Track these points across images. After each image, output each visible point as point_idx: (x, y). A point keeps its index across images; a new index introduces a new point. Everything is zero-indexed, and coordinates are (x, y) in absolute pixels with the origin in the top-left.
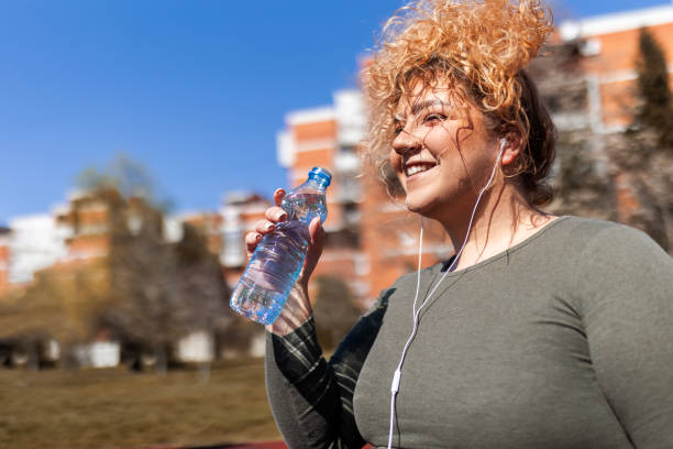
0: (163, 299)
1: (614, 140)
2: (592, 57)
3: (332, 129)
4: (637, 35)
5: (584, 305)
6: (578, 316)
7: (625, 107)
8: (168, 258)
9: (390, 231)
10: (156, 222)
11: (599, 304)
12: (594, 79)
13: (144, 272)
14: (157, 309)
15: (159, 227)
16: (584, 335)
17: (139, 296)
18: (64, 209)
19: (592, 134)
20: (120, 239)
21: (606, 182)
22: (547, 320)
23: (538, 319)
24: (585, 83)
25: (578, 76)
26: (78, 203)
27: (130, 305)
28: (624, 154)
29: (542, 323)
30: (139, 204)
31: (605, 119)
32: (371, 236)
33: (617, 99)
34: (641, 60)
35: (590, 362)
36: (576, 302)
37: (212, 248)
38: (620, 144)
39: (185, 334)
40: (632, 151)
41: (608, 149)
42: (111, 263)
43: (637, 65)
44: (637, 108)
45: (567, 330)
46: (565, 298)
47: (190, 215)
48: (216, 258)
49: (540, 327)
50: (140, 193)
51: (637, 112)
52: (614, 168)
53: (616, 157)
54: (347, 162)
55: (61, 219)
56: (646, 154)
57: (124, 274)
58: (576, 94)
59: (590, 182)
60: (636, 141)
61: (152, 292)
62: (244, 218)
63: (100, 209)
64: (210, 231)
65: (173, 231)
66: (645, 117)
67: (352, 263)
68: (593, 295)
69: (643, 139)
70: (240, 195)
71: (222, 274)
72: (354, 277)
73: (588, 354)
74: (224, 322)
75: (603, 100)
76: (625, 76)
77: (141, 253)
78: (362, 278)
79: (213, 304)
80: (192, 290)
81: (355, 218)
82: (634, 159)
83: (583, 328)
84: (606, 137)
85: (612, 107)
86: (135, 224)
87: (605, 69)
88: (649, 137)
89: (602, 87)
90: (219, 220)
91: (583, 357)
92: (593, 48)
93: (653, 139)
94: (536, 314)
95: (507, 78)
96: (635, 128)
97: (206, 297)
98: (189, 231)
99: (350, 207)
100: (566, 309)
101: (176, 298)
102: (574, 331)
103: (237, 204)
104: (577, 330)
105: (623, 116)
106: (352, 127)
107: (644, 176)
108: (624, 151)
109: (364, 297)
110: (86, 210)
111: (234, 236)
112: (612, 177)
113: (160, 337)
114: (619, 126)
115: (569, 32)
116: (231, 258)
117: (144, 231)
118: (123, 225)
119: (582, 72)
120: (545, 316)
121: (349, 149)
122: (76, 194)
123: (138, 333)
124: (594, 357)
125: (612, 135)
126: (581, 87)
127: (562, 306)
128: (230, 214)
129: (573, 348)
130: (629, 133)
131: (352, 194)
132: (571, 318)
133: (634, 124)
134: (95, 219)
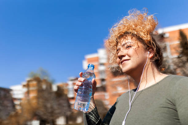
0: (52, 107)
1: (175, 60)
2: (167, 38)
3: (97, 59)
4: (179, 32)
5: (176, 102)
6: (174, 105)
7: (177, 51)
8: (53, 96)
9: (114, 86)
10: (50, 86)
11: (181, 101)
12: (168, 43)
13: (47, 100)
14: (50, 110)
15: (51, 87)
16: (177, 111)
17: (45, 107)
18: (25, 83)
19: (169, 58)
20: (40, 91)
21: (173, 71)
22: (164, 106)
23: (162, 106)
24: (165, 44)
25: (163, 43)
26: (29, 81)
27: (42, 109)
28: (177, 63)
29: (163, 107)
30: (45, 81)
31: (172, 54)
32: (109, 88)
33: (175, 48)
34: (180, 38)
35: (179, 120)
36: (173, 101)
37: (65, 93)
38: (177, 60)
39: (58, 117)
40: (180, 62)
41: (173, 62)
42: (37, 98)
43: (179, 39)
44: (181, 51)
45: (171, 109)
46: (170, 99)
47: (59, 84)
48: (66, 95)
49: (162, 108)
50: (46, 78)
51: (180, 52)
52: (175, 67)
53: (175, 64)
54: (102, 68)
55: (24, 86)
56: (184, 63)
57: (41, 100)
58: (163, 48)
59: (169, 71)
60: (181, 60)
61: (49, 105)
62: (74, 84)
63: (35, 83)
64: (65, 88)
65: (55, 88)
66: (183, 53)
67: (104, 96)
68: (179, 99)
69: (183, 59)
70: (73, 78)
71: (68, 100)
72: (105, 99)
73: (178, 117)
74: (69, 113)
75: (171, 49)
76: (177, 42)
77: (46, 95)
78: (107, 100)
79: (66, 108)
80: (60, 105)
81: (104, 83)
82: (181, 64)
83: (176, 109)
84: (172, 59)
85: (173, 51)
86: (44, 87)
87: (171, 41)
88: (184, 58)
89: (170, 45)
90: (67, 85)
91: (177, 118)
92: (167, 35)
93: (185, 59)
94: (161, 104)
95: (147, 34)
96: (180, 56)
97: (64, 106)
98: (59, 88)
99: (103, 80)
100: (171, 103)
101: (55, 107)
102: (173, 110)
103: (72, 80)
104: (174, 110)
105: (177, 53)
106: (103, 58)
107: (184, 69)
108: (177, 62)
109: (108, 105)
110: (31, 83)
111: (71, 89)
112: (175, 69)
113: (51, 118)
114: (176, 56)
115: (160, 31)
116: (71, 95)
117: (47, 88)
118: (41, 87)
119: (165, 42)
120: (164, 105)
121: (102, 64)
122: (28, 79)
123: (45, 117)
124: (180, 118)
125: (174, 58)
126: (165, 46)
127: (169, 102)
128: (70, 83)
129: (173, 115)
130: (179, 57)
131: (104, 77)
132: (172, 106)
133: (180, 55)
134: (33, 86)
